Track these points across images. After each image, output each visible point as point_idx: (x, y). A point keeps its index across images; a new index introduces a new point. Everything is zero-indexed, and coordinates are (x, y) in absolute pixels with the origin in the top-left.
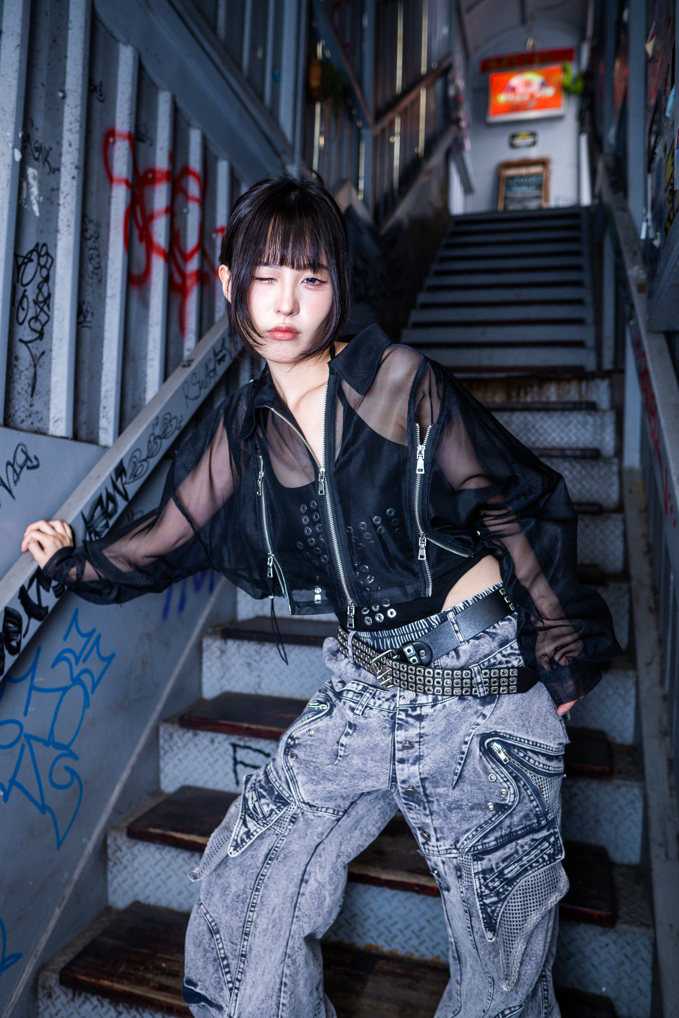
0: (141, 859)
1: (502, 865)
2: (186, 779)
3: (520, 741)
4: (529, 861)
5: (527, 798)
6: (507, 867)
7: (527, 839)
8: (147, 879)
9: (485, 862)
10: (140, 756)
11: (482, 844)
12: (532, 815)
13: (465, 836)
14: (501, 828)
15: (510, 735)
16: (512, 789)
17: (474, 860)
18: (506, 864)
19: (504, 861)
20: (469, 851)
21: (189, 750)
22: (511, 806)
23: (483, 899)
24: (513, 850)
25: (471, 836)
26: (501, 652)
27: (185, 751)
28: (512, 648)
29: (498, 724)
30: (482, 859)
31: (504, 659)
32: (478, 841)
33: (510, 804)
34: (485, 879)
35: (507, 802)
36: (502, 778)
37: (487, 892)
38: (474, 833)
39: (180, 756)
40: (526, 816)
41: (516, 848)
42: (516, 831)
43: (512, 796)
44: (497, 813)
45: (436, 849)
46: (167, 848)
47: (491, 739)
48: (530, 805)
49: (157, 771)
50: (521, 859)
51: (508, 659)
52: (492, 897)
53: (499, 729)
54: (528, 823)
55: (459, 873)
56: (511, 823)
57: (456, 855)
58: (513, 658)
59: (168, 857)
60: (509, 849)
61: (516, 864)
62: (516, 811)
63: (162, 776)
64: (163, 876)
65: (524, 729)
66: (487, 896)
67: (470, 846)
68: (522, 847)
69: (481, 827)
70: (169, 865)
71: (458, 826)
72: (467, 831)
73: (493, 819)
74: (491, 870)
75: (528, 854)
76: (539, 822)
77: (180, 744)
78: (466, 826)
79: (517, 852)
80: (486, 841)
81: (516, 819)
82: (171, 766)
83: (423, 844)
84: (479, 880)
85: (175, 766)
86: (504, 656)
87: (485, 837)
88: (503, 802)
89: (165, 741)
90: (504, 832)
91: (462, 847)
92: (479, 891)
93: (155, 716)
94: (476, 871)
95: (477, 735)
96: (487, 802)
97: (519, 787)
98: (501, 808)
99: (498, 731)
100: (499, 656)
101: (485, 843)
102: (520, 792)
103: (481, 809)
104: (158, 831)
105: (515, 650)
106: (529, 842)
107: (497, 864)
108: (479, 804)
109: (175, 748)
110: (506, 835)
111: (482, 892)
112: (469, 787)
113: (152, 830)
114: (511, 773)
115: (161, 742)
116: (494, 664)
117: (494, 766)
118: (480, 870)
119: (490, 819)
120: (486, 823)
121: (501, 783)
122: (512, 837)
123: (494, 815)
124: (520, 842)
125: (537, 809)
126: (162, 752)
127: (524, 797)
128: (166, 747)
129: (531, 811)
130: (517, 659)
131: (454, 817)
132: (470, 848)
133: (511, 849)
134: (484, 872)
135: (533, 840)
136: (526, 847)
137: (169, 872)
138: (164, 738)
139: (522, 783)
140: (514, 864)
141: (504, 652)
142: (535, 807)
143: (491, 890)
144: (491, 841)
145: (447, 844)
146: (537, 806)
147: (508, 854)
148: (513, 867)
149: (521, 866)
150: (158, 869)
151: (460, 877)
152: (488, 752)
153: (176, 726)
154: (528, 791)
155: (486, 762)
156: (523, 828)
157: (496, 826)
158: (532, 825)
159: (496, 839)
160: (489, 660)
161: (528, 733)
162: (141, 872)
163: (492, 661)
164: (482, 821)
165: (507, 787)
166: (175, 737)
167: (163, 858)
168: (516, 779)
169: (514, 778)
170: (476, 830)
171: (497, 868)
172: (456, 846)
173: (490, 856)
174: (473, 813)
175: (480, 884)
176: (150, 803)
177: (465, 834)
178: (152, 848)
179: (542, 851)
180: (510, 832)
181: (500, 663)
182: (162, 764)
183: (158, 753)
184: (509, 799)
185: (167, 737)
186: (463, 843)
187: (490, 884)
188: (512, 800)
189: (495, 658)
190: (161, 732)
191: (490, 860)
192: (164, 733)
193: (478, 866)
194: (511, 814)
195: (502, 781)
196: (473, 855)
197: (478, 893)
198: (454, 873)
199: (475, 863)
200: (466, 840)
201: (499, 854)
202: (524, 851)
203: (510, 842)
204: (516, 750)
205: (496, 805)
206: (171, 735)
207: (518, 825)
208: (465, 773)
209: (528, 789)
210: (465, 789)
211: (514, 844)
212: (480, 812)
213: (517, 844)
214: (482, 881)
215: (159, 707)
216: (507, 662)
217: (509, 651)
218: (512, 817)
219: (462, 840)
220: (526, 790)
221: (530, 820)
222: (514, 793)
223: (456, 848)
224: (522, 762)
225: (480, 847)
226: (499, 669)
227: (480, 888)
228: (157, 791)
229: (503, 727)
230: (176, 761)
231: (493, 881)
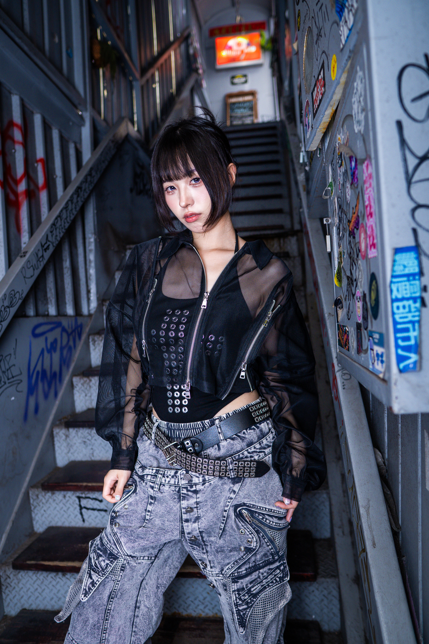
0: (24, 581)
1: (250, 586)
2: (51, 522)
3: (260, 509)
4: (267, 583)
5: (265, 544)
6: (253, 587)
7: (266, 569)
8: (29, 593)
9: (239, 584)
10: (17, 513)
11: (238, 573)
12: (269, 554)
13: (227, 567)
14: (249, 563)
15: (253, 505)
16: (254, 539)
17: (233, 582)
18: (252, 585)
19: (251, 583)
20: (229, 576)
21: (50, 504)
22: (255, 549)
23: (238, 607)
24: (257, 577)
25: (230, 567)
26: (247, 450)
27: (48, 505)
28: (255, 448)
29: (245, 498)
30: (237, 582)
31: (249, 455)
32: (235, 571)
33: (254, 548)
34: (239, 594)
35: (252, 547)
36: (248, 532)
37: (240, 602)
38: (233, 565)
39: (45, 508)
40: (265, 555)
41: (258, 575)
42: (259, 564)
43: (255, 543)
44: (247, 553)
45: (210, 573)
46: (40, 572)
47: (241, 508)
48: (267, 548)
49: (31, 520)
50: (262, 582)
51: (251, 455)
52: (243, 605)
53: (246, 501)
54: (266, 559)
55: (225, 588)
56: (255, 560)
57: (222, 578)
58: (255, 454)
59: (41, 577)
60: (254, 576)
61: (259, 585)
62: (259, 552)
63: (34, 523)
64: (40, 590)
65: (263, 501)
66: (241, 605)
67: (230, 573)
68: (262, 574)
69: (236, 561)
70: (42, 583)
71: (222, 561)
72: (228, 564)
73: (244, 557)
74: (243, 589)
75: (266, 578)
76: (273, 558)
77: (44, 501)
78: (227, 561)
79: (259, 577)
80: (240, 570)
81: (258, 557)
82: (39, 515)
83: (203, 568)
84: (235, 595)
85: (42, 515)
86: (249, 453)
87: (239, 568)
88: (250, 547)
89: (34, 500)
90: (251, 565)
91: (225, 573)
92: (235, 602)
93: (25, 485)
94: (233, 590)
95: (232, 506)
96: (240, 546)
97: (259, 537)
98: (248, 550)
99: (245, 502)
100: (246, 453)
101: (239, 572)
102: (260, 540)
103: (237, 551)
104: (33, 562)
105: (257, 449)
106: (267, 571)
107: (247, 585)
108: (235, 548)
109: (41, 504)
110: (253, 567)
111: (237, 602)
112: (229, 538)
113: (28, 562)
114: (254, 529)
115: (31, 501)
116: (242, 458)
117: (243, 524)
118: (236, 589)
119: (242, 557)
120: (240, 559)
121: (248, 535)
122: (256, 568)
123: (244, 555)
124: (261, 571)
125: (272, 550)
126: (33, 507)
127: (263, 544)
128: (35, 504)
129: (268, 551)
130: (257, 455)
131: (220, 556)
132: (230, 575)
133: (256, 575)
134: (238, 590)
135: (269, 569)
136: (265, 574)
137: (43, 587)
138: (32, 498)
139: (262, 535)
140: (257, 584)
141: (249, 450)
142: (270, 549)
143: (243, 601)
144: (243, 570)
145: (217, 571)
146: (272, 548)
147: (253, 579)
148: (257, 586)
149: (262, 586)
150: (36, 586)
151: (226, 590)
152: (239, 516)
153: (40, 490)
154: (266, 540)
155: (238, 522)
156: (263, 562)
157: (246, 561)
158: (269, 560)
159: (246, 570)
160: (239, 455)
161: (265, 503)
162: (25, 590)
163: (241, 456)
164: (237, 558)
165: (251, 537)
166: (40, 497)
167: (38, 579)
168: (258, 532)
169: (256, 531)
170: (234, 564)
171: (246, 588)
172: (222, 572)
173: (242, 580)
174: (231, 553)
175: (236, 597)
176: (27, 542)
177: (227, 566)
178: (30, 573)
179: (275, 575)
180: (255, 565)
181: (247, 457)
182: (33, 515)
183: (30, 508)
184: (253, 545)
185: (35, 497)
186: (226, 571)
187: (242, 598)
188: (255, 545)
189: (243, 454)
190: (30, 495)
191: (242, 583)
192: (32, 495)
193: (235, 587)
194: (255, 553)
195: (248, 533)
196: (232, 579)
197: (234, 603)
198: (222, 587)
199: (233, 584)
200: (227, 569)
201: (248, 579)
202: (264, 577)
203: (255, 571)
204: (257, 515)
205: (246, 548)
206: (37, 496)
207: (260, 561)
208: (227, 528)
209: (265, 538)
210: (226, 539)
211: (257, 572)
212: (236, 553)
213: (259, 572)
214: (237, 596)
215: (28, 479)
216: (251, 457)
217: (253, 450)
218: (256, 556)
219: (225, 569)
220: (264, 539)
221: (268, 557)
222: (256, 541)
223: (222, 574)
224: (261, 522)
225: (236, 574)
226: (245, 461)
227: (236, 600)
228: (32, 533)
229: (249, 500)
230: (42, 511)
231: (244, 595)
